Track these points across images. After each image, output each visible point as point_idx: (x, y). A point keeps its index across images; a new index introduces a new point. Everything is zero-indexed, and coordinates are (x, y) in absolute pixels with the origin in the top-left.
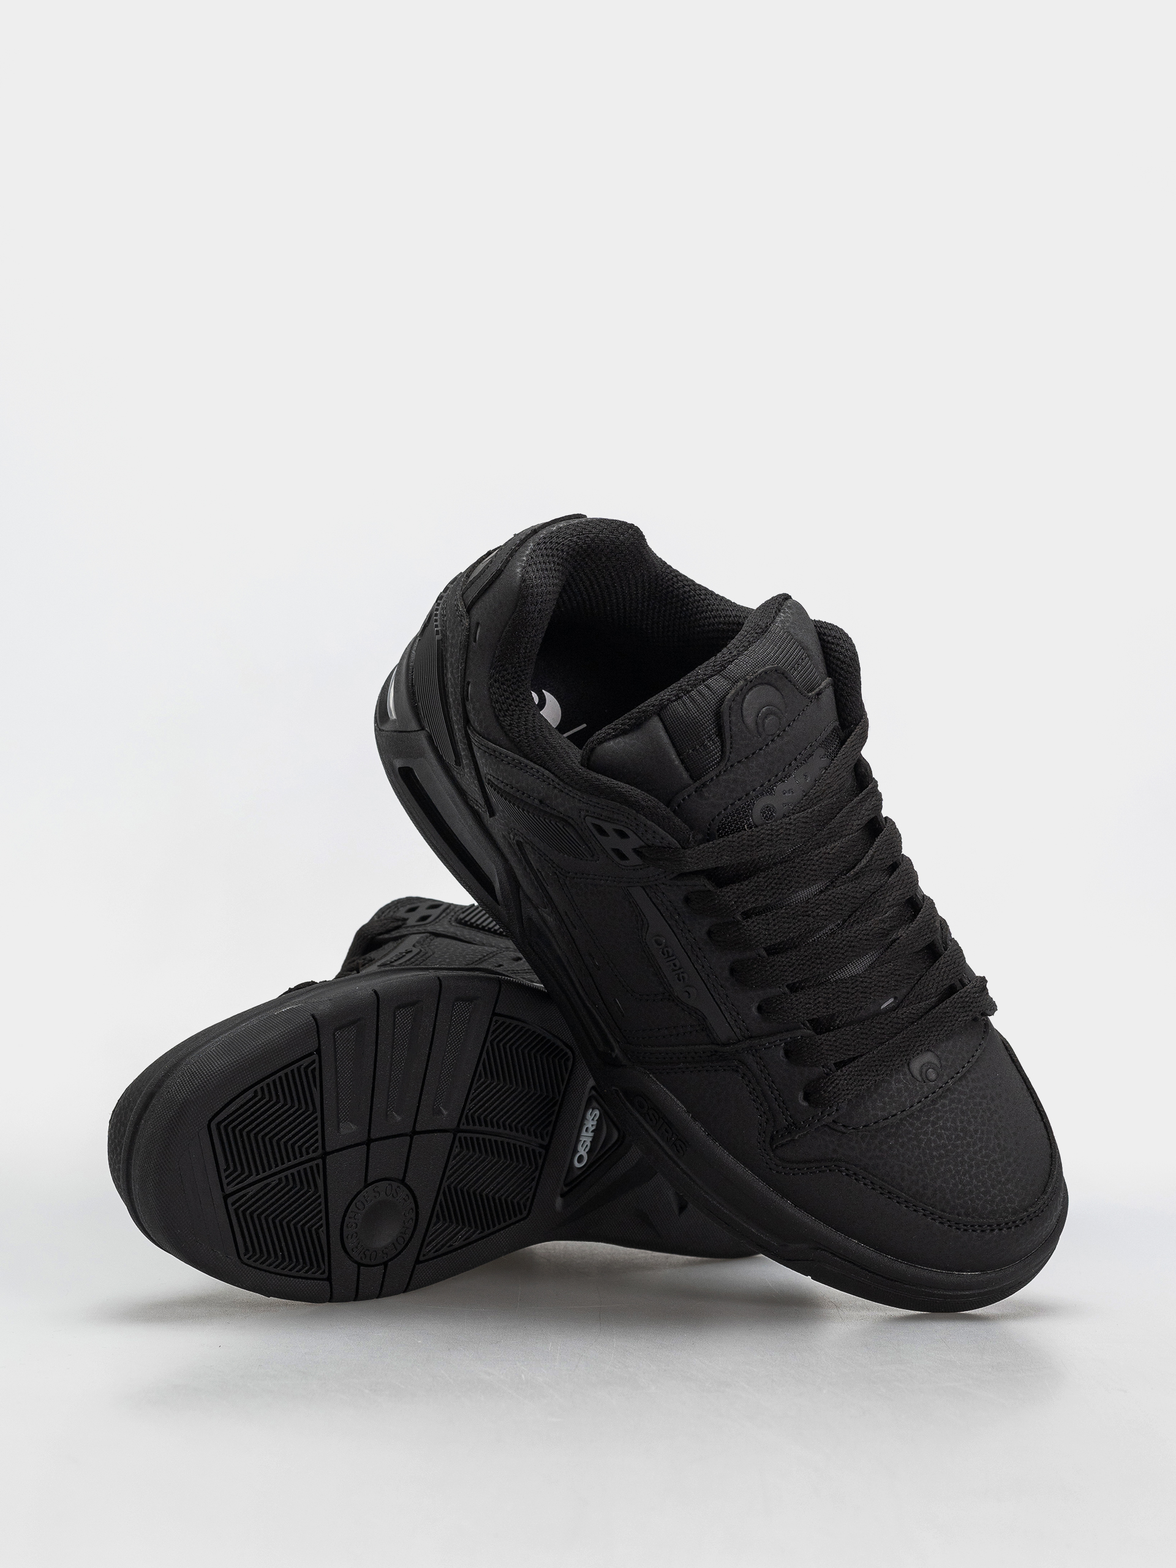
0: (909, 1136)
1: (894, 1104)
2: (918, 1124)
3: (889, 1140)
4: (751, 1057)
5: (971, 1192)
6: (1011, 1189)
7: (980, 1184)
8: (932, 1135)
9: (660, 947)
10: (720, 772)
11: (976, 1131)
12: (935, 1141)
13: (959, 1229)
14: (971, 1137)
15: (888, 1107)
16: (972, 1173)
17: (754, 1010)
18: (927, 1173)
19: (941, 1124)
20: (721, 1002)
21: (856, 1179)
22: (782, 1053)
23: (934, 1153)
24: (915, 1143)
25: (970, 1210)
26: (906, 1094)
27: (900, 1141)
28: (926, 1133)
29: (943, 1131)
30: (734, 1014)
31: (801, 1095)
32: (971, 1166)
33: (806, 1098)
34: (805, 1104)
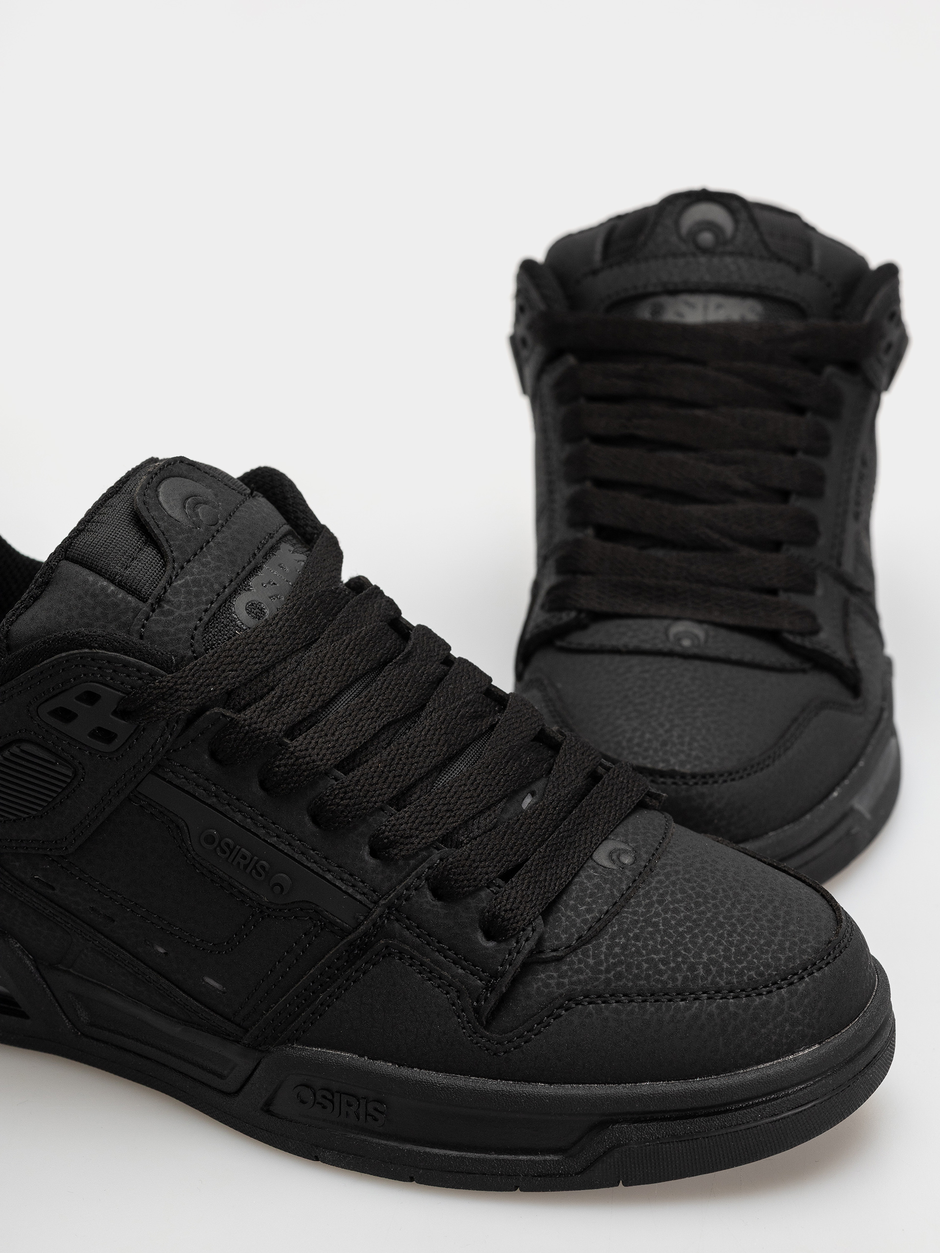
0: (639, 925)
1: (600, 901)
2: (641, 910)
3: (617, 941)
4: (397, 925)
5: (749, 949)
6: (795, 929)
7: (756, 937)
8: (666, 913)
9: (215, 845)
10: (171, 578)
11: (716, 891)
12: (673, 918)
13: (761, 994)
14: (714, 898)
15: (594, 906)
16: (739, 931)
17: (367, 857)
18: (684, 953)
19: (670, 899)
20: (323, 870)
21: (604, 1002)
22: (429, 896)
23: (681, 929)
24: (650, 929)
25: (762, 968)
26: (608, 886)
27: (631, 935)
28: (657, 915)
29: (676, 905)
30: (346, 876)
31: (480, 938)
32: (734, 925)
33: (489, 937)
34: (491, 944)
